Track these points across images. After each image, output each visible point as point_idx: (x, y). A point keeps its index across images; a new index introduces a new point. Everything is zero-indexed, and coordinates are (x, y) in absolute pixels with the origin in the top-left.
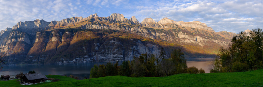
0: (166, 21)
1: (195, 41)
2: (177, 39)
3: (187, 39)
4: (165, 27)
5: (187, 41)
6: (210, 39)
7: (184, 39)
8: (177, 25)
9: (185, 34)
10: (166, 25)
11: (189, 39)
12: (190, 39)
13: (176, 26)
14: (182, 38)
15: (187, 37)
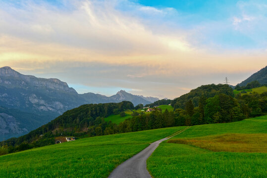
0: (8, 72)
1: (53, 108)
2: (27, 104)
3: (43, 105)
4: (6, 82)
5: (42, 107)
6: (73, 105)
7: (39, 105)
8: (27, 83)
9: (40, 98)
10: (7, 80)
11: (45, 106)
12: (47, 105)
13: (25, 84)
14: (36, 104)
15: (42, 102)
